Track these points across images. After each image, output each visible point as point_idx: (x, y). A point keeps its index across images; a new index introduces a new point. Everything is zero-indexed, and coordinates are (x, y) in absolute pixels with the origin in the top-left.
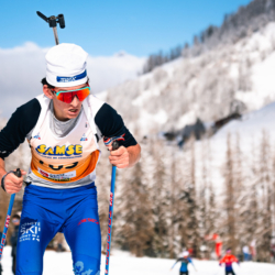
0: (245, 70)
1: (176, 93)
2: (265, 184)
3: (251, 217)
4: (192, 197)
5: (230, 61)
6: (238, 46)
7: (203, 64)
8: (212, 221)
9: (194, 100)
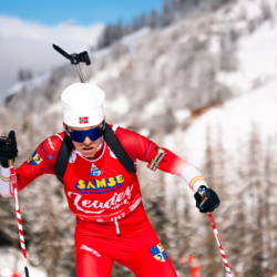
0: (228, 45)
1: (140, 73)
2: (255, 191)
3: (237, 234)
4: (162, 209)
5: (210, 33)
6: (219, 15)
7: (175, 37)
8: (186, 239)
9: (163, 83)
